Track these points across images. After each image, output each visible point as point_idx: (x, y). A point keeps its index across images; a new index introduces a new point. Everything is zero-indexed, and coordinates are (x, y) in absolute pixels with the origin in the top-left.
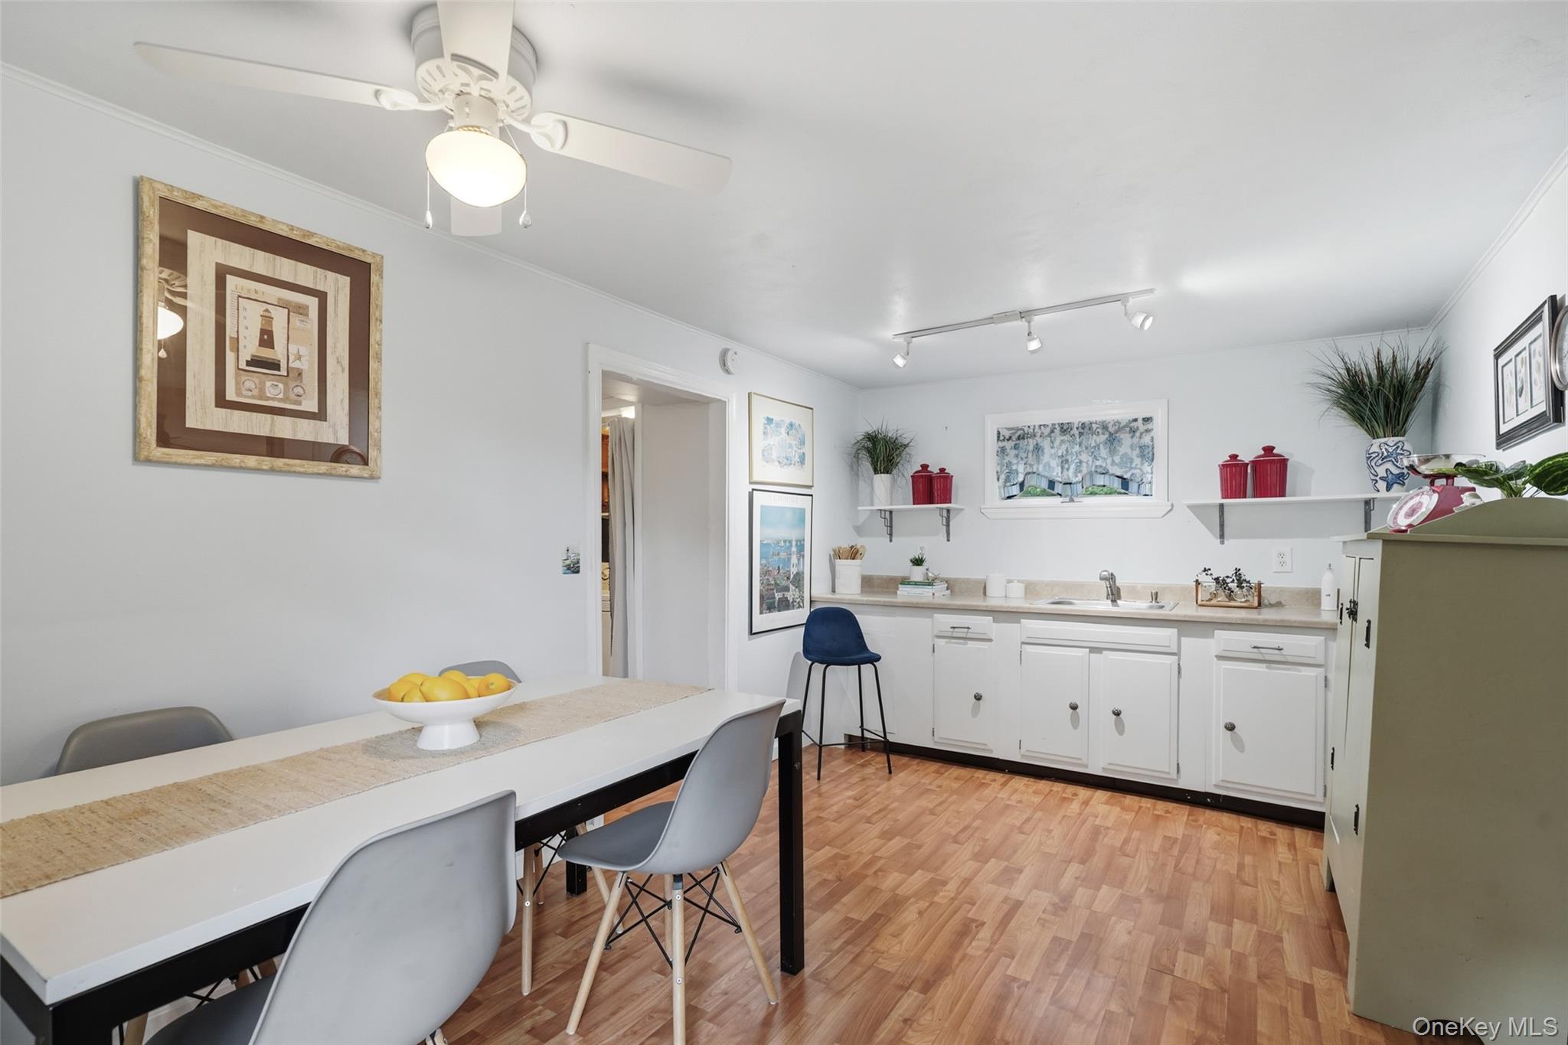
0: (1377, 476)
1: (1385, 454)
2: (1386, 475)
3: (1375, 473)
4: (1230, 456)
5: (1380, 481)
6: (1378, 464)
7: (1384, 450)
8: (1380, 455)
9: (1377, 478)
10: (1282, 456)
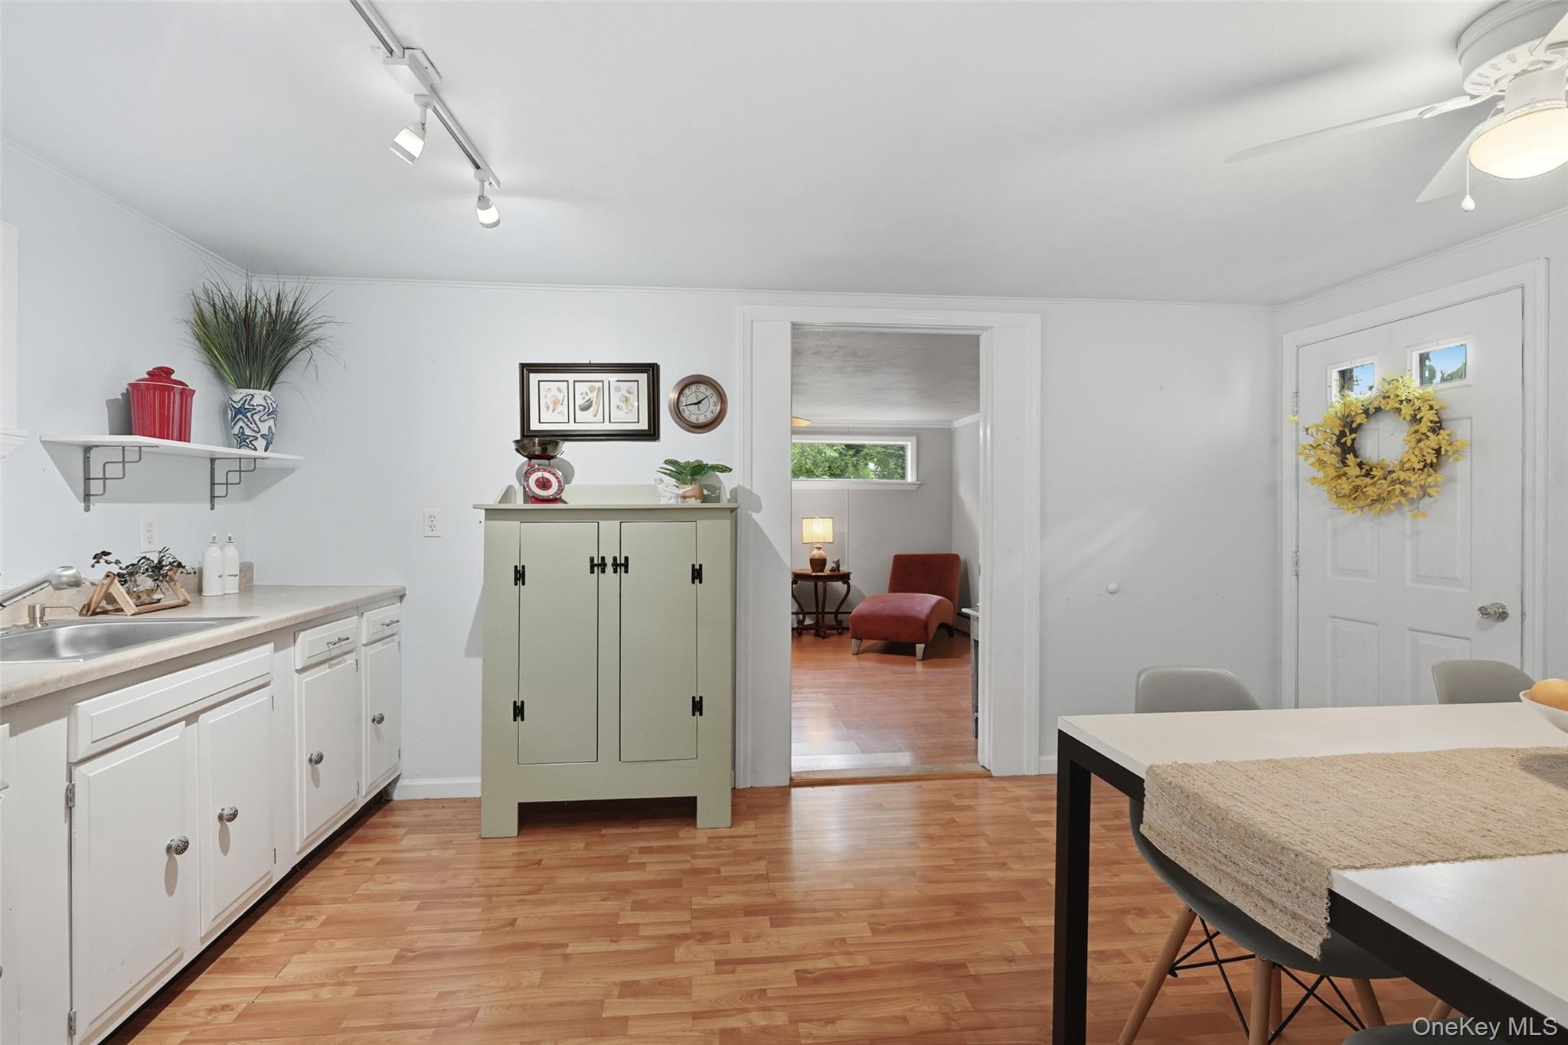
0: (259, 432)
1: (271, 410)
2: (267, 433)
3: (256, 429)
4: (149, 373)
5: (260, 439)
6: (262, 419)
7: (270, 405)
8: (267, 410)
9: (259, 435)
10: (187, 386)
